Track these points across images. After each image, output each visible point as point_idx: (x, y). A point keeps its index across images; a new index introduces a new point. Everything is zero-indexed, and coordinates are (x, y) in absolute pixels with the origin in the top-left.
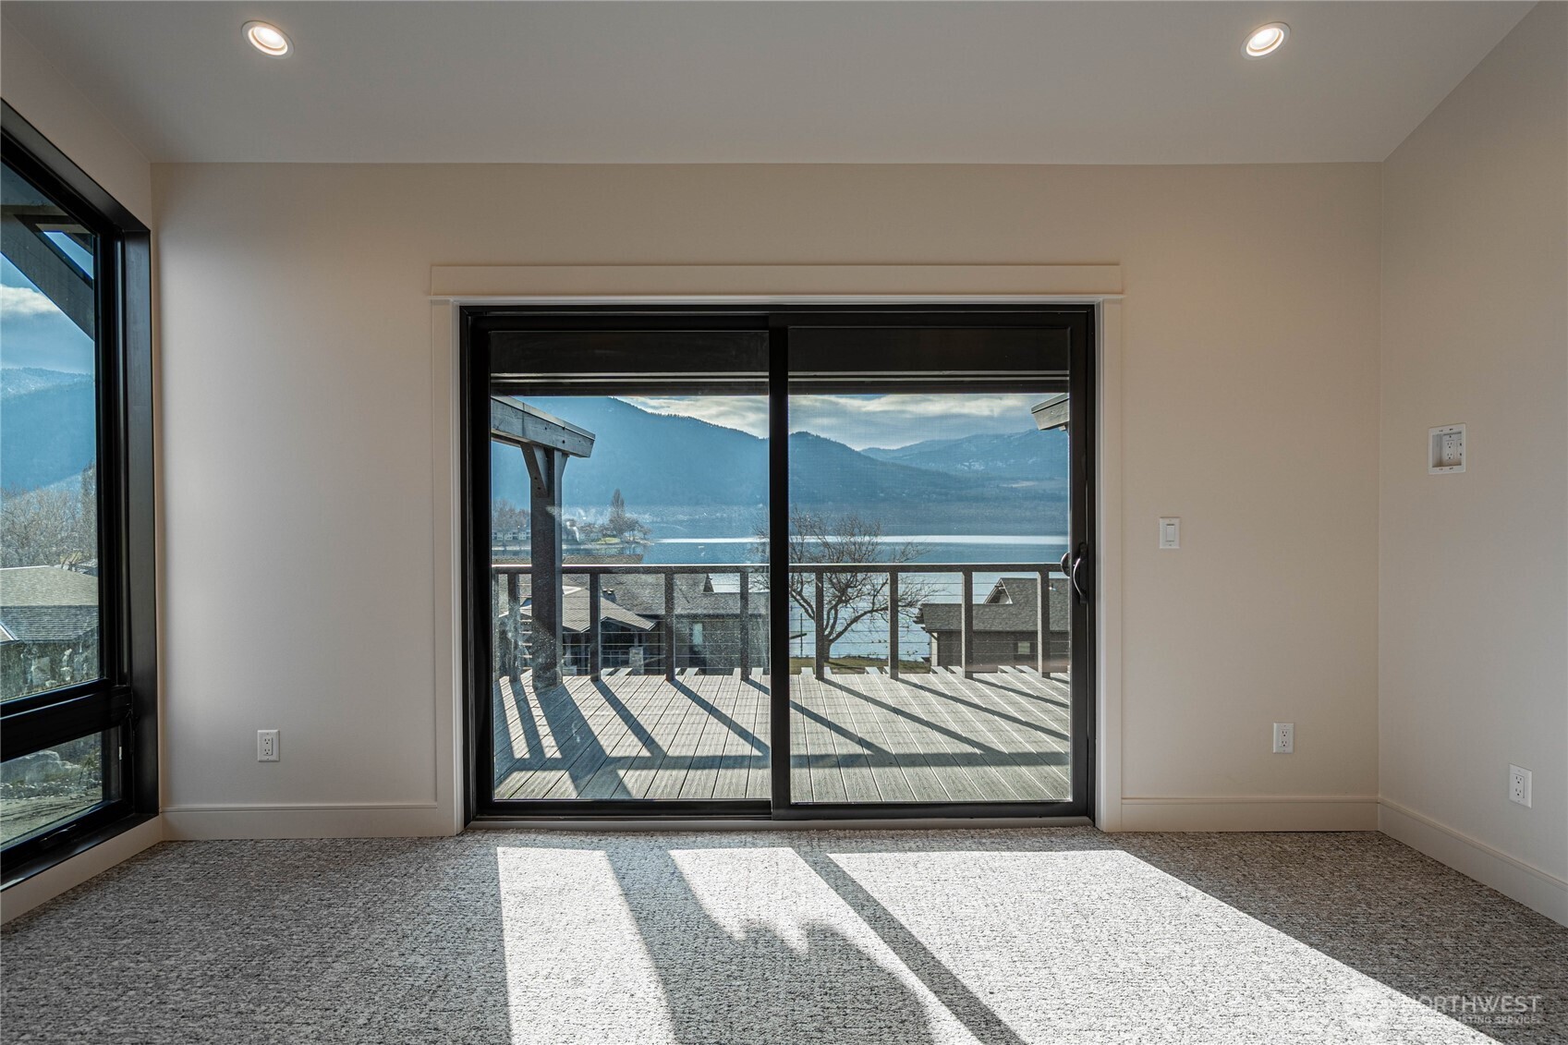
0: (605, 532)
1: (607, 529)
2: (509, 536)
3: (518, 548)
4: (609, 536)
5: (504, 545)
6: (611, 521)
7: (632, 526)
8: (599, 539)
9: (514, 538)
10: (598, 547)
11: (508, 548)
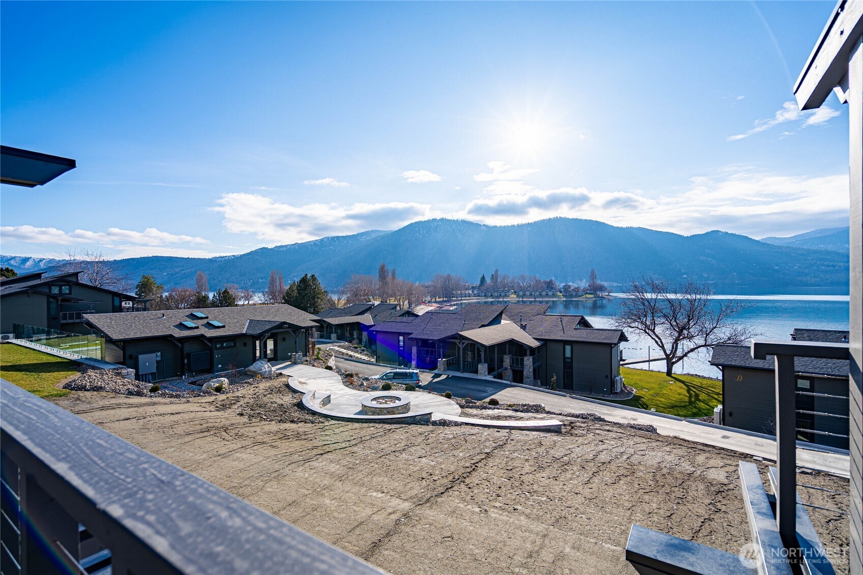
0: (585, 292)
1: (587, 290)
2: (538, 293)
3: (541, 299)
4: (588, 294)
5: (535, 298)
6: (589, 286)
7: (602, 288)
8: (583, 295)
9: (540, 294)
10: (582, 299)
11: (537, 299)
